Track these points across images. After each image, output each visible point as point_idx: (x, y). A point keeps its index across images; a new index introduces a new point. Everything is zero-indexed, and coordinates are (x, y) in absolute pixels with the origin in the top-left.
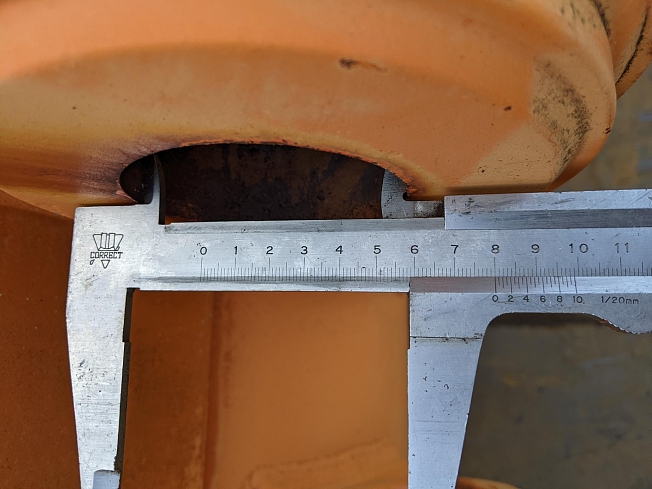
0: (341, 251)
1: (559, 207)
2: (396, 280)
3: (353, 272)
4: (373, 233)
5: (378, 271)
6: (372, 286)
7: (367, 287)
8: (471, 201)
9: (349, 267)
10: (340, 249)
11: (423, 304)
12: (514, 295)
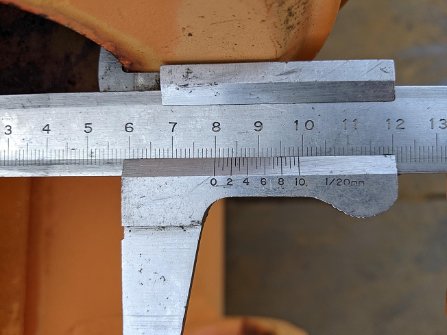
0: (48, 130)
1: (285, 79)
2: (109, 163)
3: (61, 154)
4: (83, 109)
5: (90, 153)
6: (82, 170)
7: (77, 170)
8: (189, 72)
9: (57, 148)
10: (47, 129)
11: (136, 190)
12: (233, 177)
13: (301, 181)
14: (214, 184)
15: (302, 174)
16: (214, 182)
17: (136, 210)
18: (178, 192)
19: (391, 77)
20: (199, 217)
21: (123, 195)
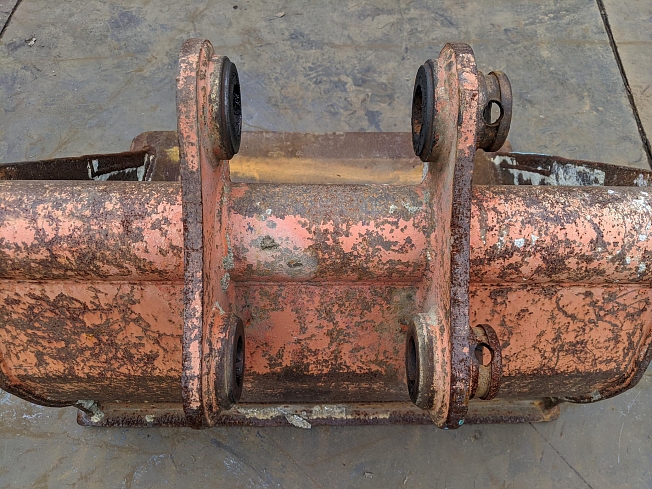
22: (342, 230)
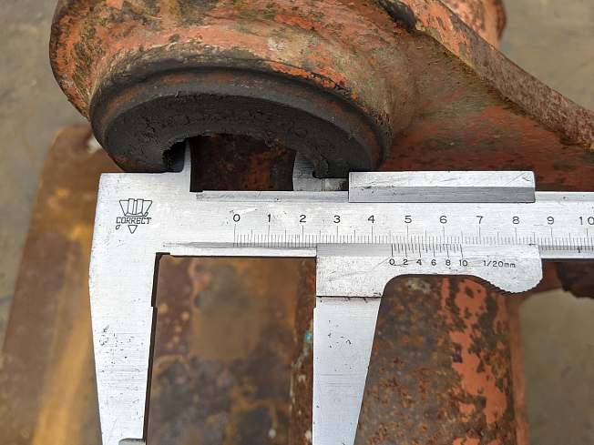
1: (448, 184)
11: (328, 267)
12: (409, 259)
13: (464, 263)
14: (392, 263)
15: (465, 258)
16: (392, 262)
17: (328, 283)
18: (362, 269)
19: (532, 184)
20: (380, 289)
21: (318, 271)
22: (474, 416)
